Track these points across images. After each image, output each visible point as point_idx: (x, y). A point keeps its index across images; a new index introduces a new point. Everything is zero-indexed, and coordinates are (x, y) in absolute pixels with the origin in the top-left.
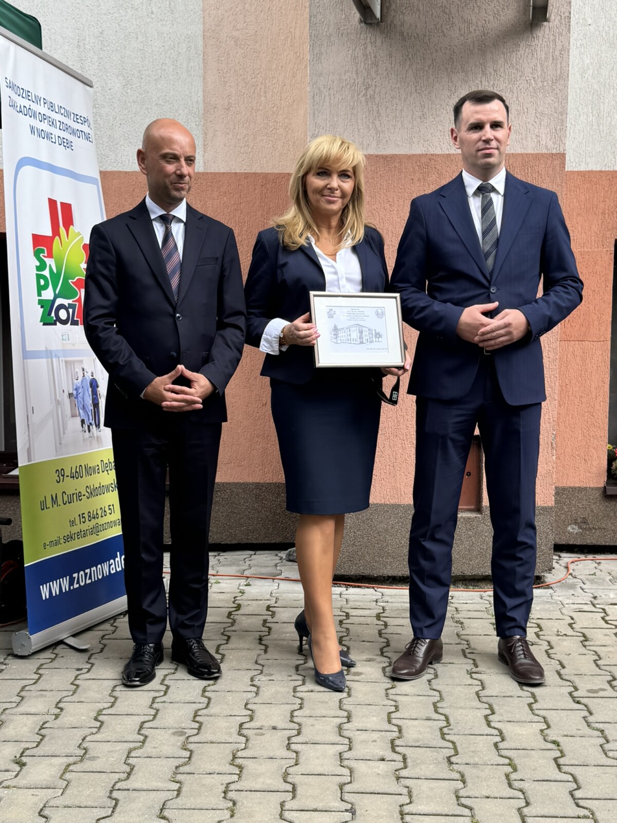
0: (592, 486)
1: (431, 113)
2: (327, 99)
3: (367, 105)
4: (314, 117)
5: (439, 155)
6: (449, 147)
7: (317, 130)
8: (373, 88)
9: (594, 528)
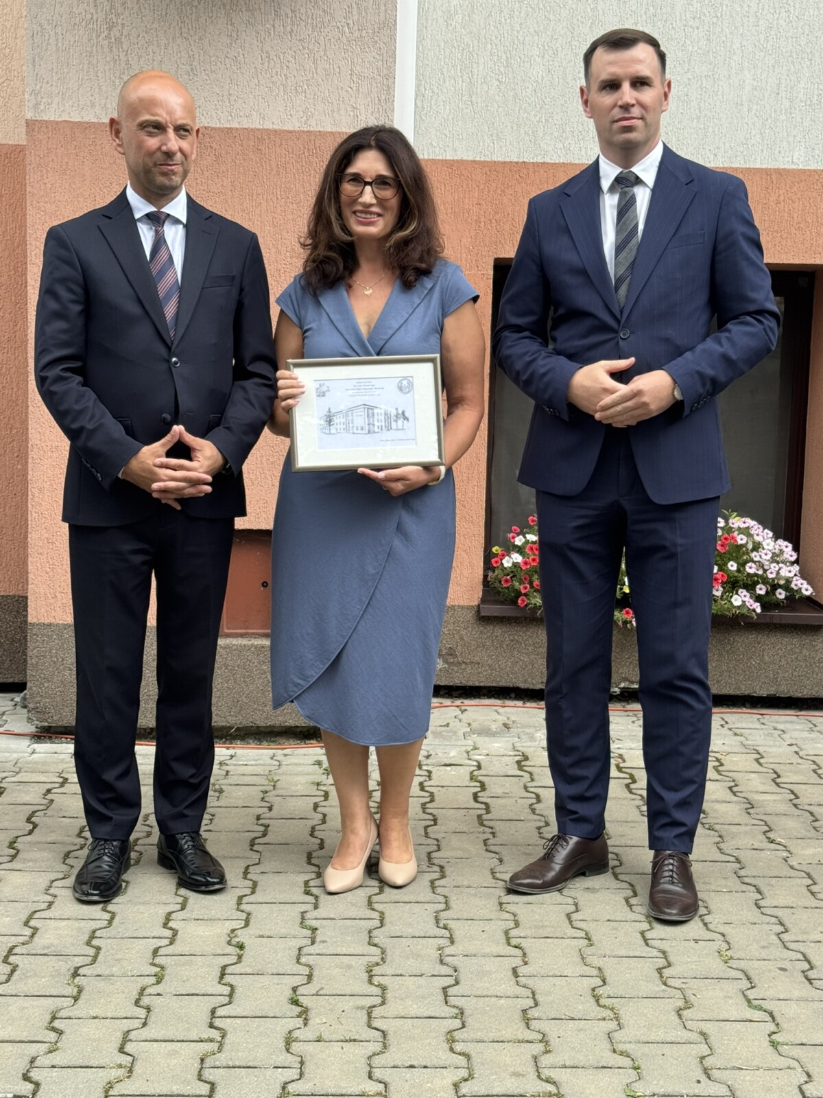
0: (462, 603)
1: (202, 69)
2: (52, 40)
3: (111, 51)
4: (34, 65)
5: (215, 129)
6: (230, 118)
7: (39, 85)
8: (120, 28)
9: (464, 662)
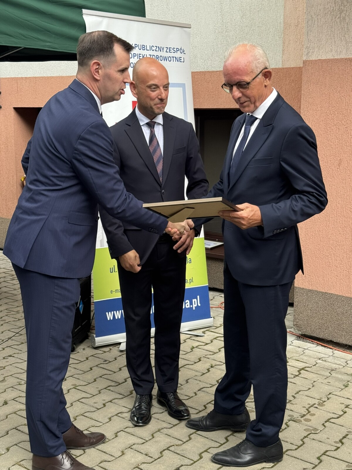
3: (341, 24)
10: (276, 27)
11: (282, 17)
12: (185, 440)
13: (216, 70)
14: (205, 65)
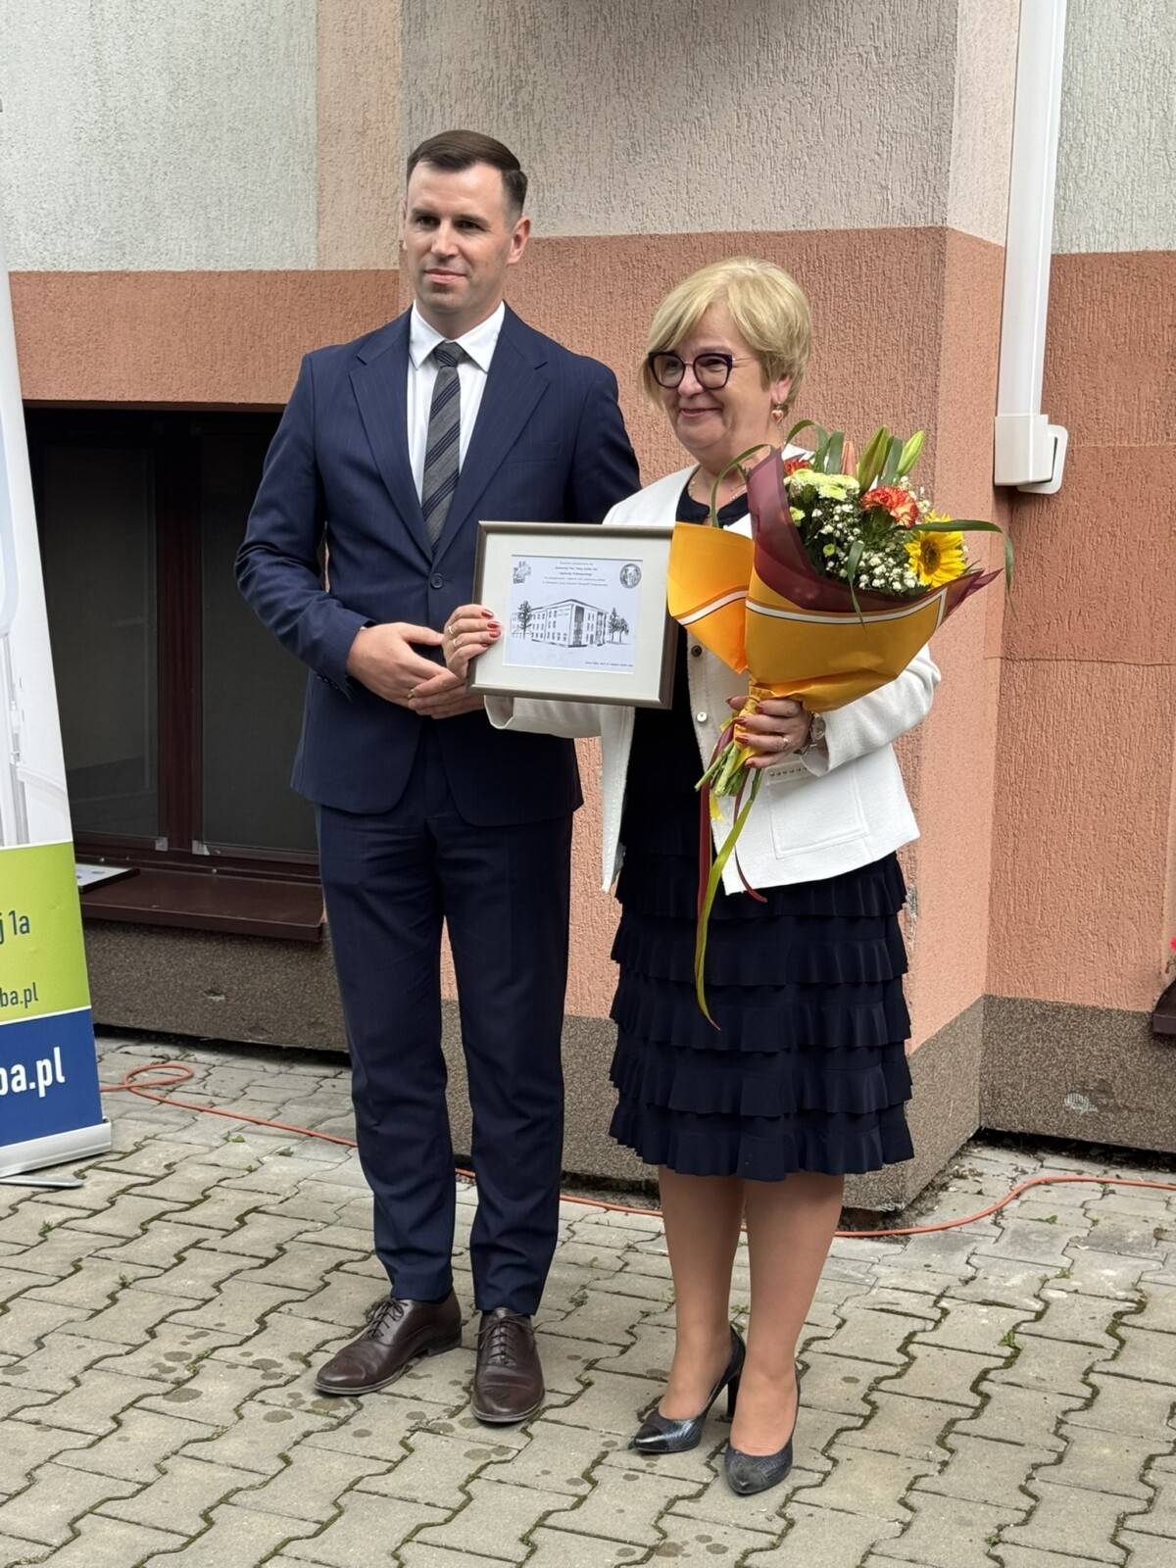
5: (665, 237)
8: (530, 88)
9: (1126, 1107)
10: (293, 136)
11: (311, 101)
12: (56, 1542)
13: (85, 270)
14: (46, 250)
